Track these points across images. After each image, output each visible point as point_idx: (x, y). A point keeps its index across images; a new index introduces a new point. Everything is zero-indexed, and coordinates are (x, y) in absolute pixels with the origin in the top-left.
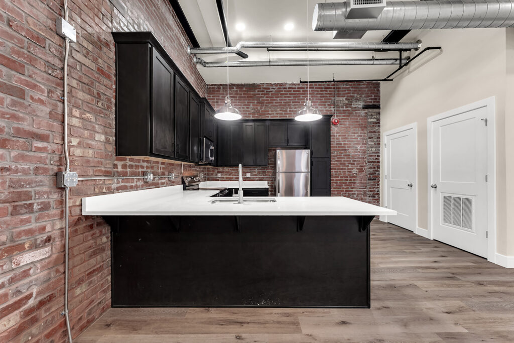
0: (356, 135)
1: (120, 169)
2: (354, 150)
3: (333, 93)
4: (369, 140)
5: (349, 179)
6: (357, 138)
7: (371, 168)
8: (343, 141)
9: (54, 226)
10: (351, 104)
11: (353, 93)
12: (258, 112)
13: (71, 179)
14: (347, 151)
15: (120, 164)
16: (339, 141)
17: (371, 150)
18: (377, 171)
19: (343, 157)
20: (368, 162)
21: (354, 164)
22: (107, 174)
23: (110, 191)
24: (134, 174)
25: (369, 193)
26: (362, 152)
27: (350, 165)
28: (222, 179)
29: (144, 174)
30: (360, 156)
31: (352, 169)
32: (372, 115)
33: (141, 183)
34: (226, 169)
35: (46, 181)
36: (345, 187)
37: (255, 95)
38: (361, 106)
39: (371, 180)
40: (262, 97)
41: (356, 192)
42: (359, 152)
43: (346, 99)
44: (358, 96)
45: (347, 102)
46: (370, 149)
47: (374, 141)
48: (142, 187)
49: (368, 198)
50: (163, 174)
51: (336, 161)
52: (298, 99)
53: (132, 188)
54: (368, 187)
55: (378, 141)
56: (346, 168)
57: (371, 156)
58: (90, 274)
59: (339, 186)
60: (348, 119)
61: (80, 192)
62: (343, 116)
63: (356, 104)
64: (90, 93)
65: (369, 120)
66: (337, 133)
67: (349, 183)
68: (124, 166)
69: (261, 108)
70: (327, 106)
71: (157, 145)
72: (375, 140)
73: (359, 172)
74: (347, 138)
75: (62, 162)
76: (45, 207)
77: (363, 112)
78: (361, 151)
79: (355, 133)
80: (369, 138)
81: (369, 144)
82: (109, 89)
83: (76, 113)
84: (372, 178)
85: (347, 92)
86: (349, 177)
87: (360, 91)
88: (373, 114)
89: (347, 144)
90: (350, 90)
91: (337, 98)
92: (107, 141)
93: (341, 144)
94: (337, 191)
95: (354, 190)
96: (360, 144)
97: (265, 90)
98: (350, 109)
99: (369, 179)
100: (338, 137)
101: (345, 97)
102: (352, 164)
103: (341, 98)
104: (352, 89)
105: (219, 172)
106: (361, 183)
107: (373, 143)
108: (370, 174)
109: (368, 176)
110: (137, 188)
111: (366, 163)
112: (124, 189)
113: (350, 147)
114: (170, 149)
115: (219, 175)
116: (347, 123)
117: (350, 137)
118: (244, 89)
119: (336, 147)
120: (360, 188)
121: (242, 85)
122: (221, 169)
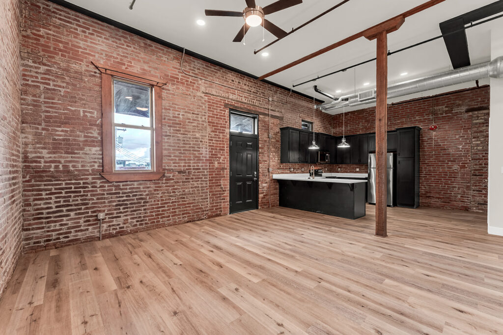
0: (457, 137)
1: (282, 167)
2: (454, 149)
3: (431, 104)
4: (473, 140)
5: (448, 174)
6: (459, 139)
7: (476, 165)
8: (442, 143)
9: (268, 180)
10: (452, 110)
11: (453, 101)
12: (365, 127)
13: (271, 169)
14: (447, 151)
15: (282, 165)
16: (438, 143)
17: (477, 149)
18: (485, 167)
19: (441, 155)
20: (472, 159)
21: (455, 161)
22: (278, 169)
23: (279, 173)
24: (286, 169)
25: (473, 187)
26: (465, 151)
27: (449, 162)
28: (341, 172)
29: (290, 168)
30: (463, 154)
31: (453, 166)
32: (478, 117)
33: (289, 172)
34: (344, 166)
35: (267, 170)
36: (444, 181)
37: (363, 116)
38: (464, 111)
39: (476, 175)
40: (368, 117)
41: (457, 186)
42: (461, 151)
43: (446, 107)
44: (461, 102)
45: (447, 109)
46: (475, 148)
47: (480, 140)
48: (289, 173)
49: (471, 192)
50: (298, 168)
51: (434, 159)
52: (398, 114)
53: (285, 173)
54: (472, 182)
55: (485, 140)
56: (446, 165)
57: (477, 154)
58: (274, 194)
59: (438, 179)
60: (448, 123)
61: (272, 173)
62: (442, 121)
63: (458, 110)
64: (274, 148)
65: (475, 121)
66: (435, 136)
67: (449, 177)
68: (283, 166)
69: (367, 125)
70: (425, 115)
71: (291, 159)
72: (482, 139)
73: (461, 168)
74: (446, 140)
75: (269, 166)
76: (266, 176)
77: (466, 115)
78: (463, 150)
79: (456, 135)
80: (474, 138)
81: (474, 143)
82: (279, 145)
83: (272, 154)
84: (477, 174)
85: (447, 101)
86: (448, 172)
87: (462, 97)
88: (479, 115)
89: (446, 145)
90: (451, 99)
91: (435, 108)
92: (278, 159)
93: (440, 145)
94: (435, 184)
95: (455, 184)
96: (462, 144)
97: (371, 112)
98: (450, 114)
99: (473, 175)
100: (436, 139)
101: (444, 105)
102: (451, 161)
103: (440, 107)
104: (452, 97)
105: (339, 168)
106: (463, 178)
107: (479, 142)
108: (475, 170)
109: (473, 172)
110: (287, 173)
111: (469, 161)
112: (283, 173)
113: (450, 147)
114: (297, 160)
115: (339, 169)
116: (447, 127)
117: (449, 139)
118: (356, 114)
119: (434, 148)
120: (462, 183)
121: (354, 111)
122: (340, 166)
